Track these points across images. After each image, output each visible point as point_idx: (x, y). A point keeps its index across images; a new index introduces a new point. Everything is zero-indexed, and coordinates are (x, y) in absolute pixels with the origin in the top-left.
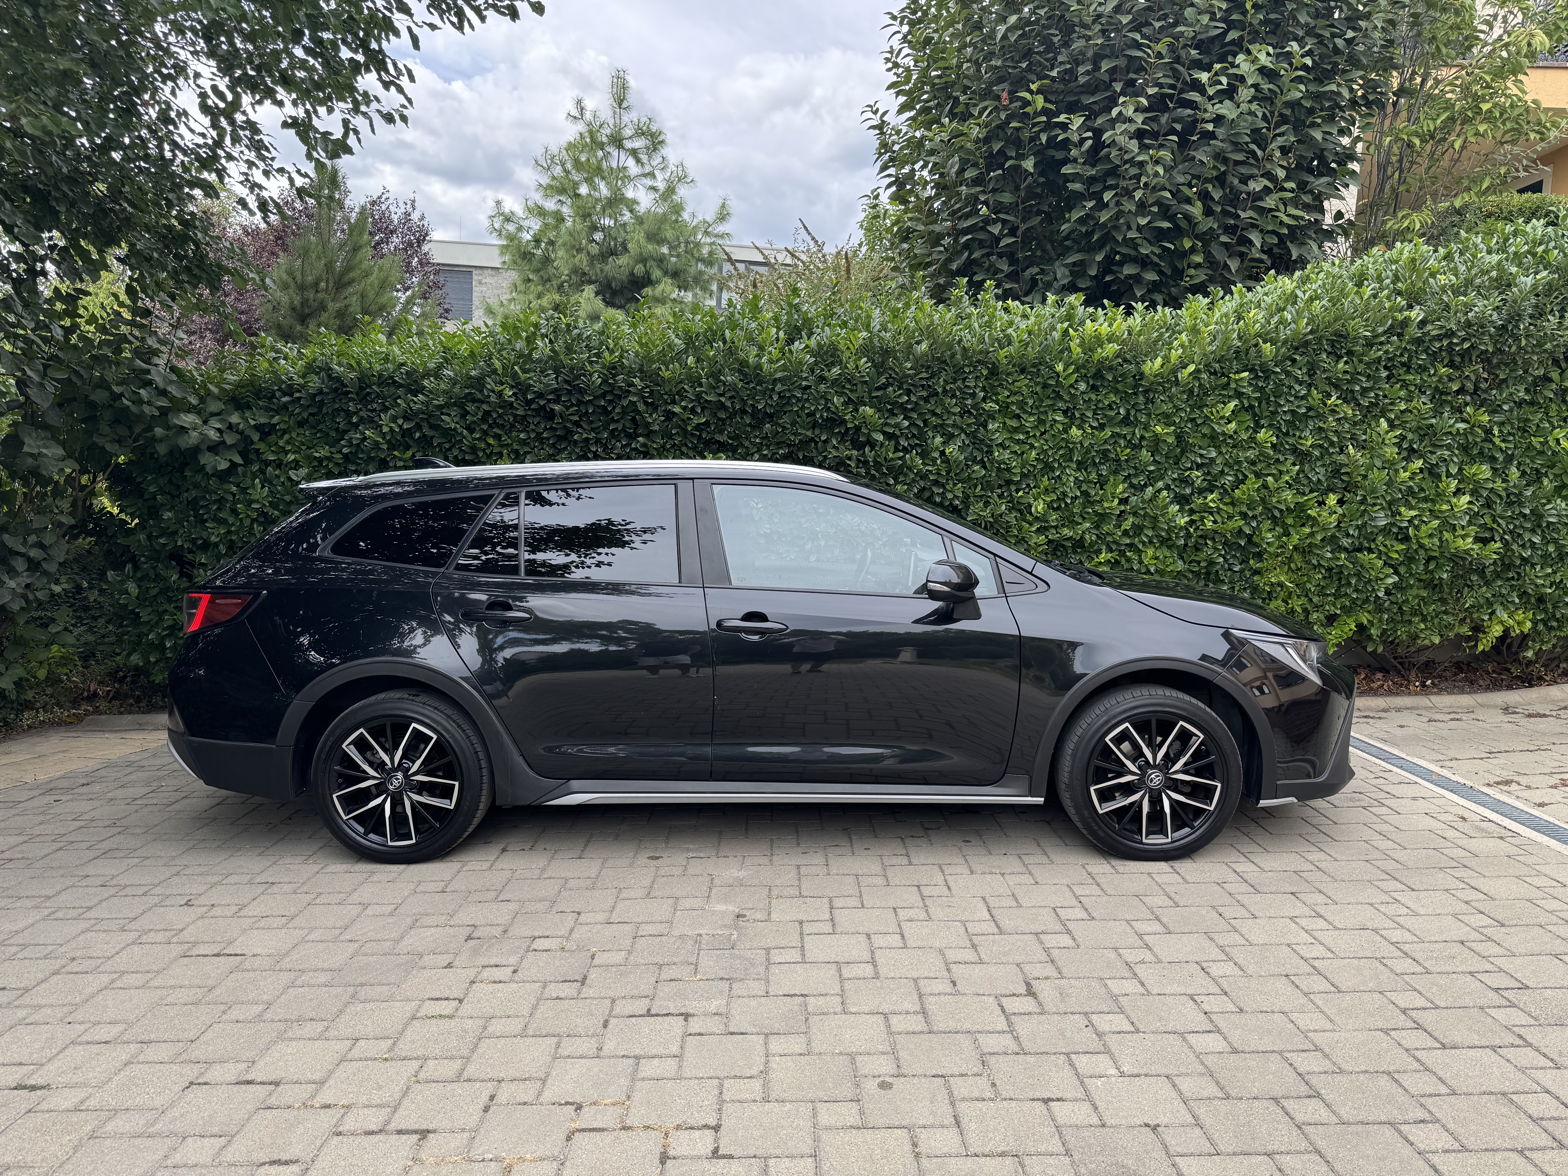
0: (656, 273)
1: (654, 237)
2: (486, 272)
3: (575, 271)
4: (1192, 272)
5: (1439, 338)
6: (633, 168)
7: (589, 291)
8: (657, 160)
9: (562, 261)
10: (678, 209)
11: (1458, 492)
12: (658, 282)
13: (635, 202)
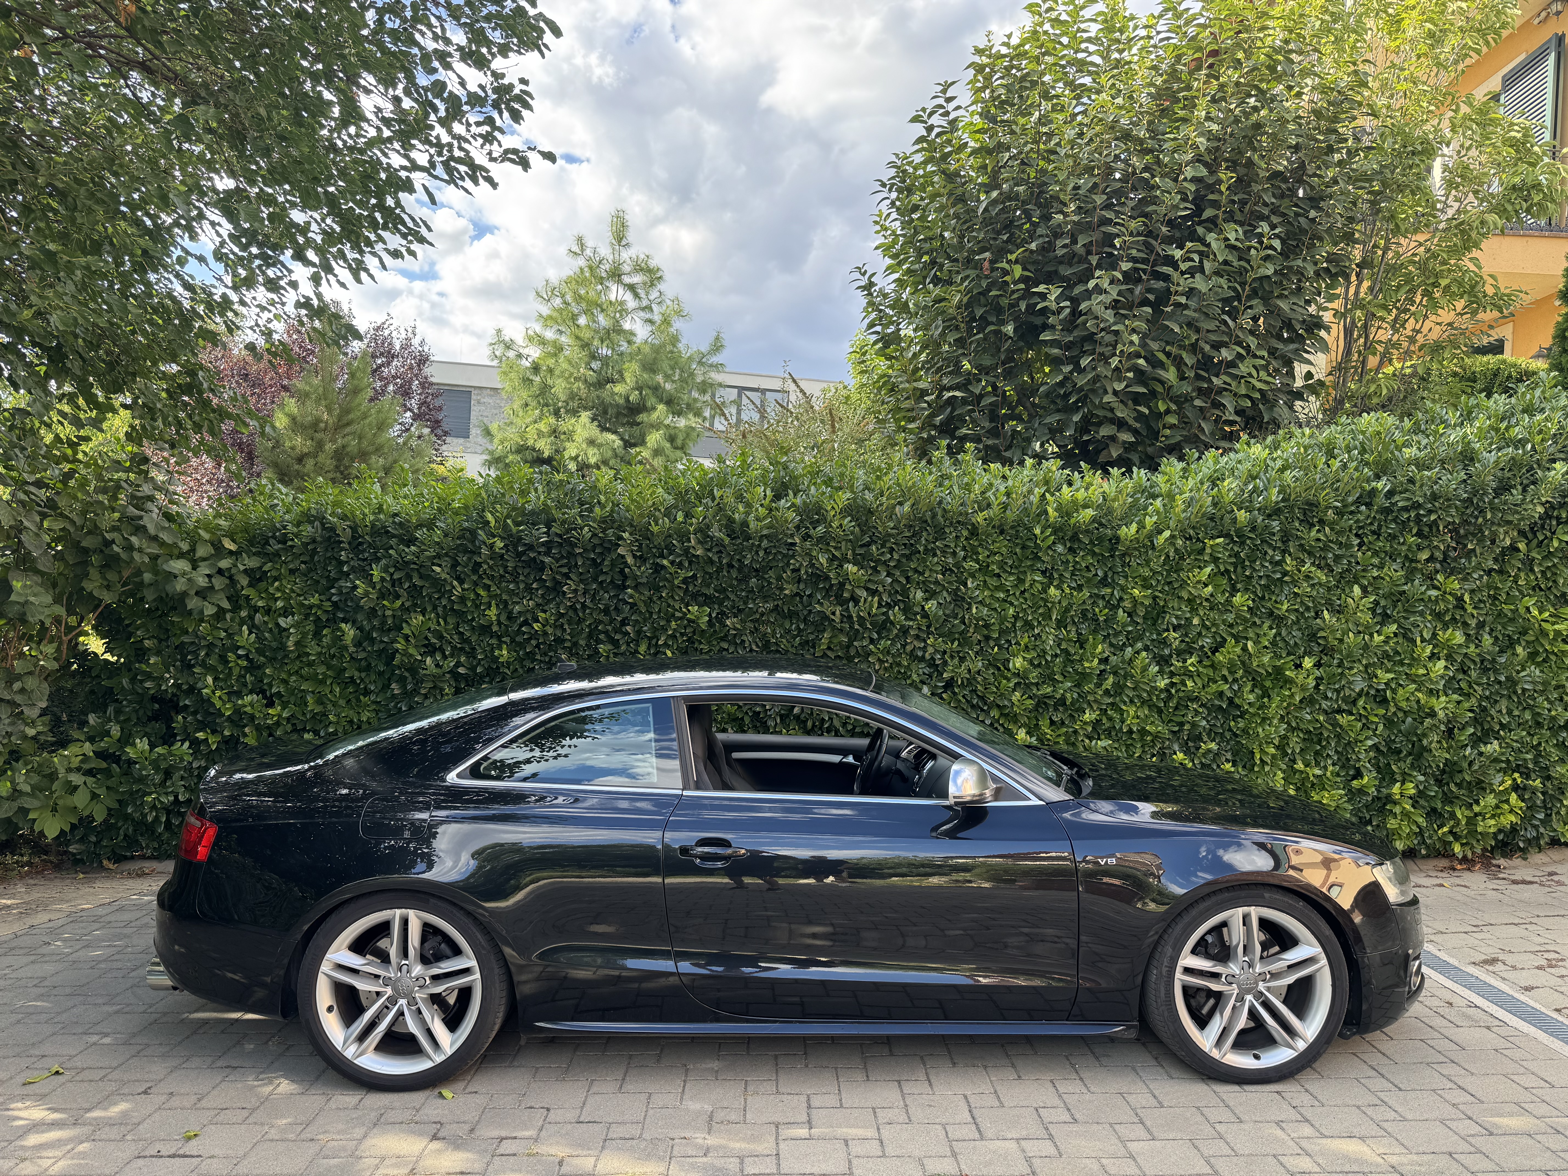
0: (651, 401)
1: (650, 367)
2: (485, 392)
3: (572, 396)
4: (1168, 432)
5: (1405, 509)
6: (631, 303)
7: (585, 416)
8: (654, 295)
9: (560, 388)
10: (675, 340)
11: (1433, 657)
12: (654, 409)
13: (632, 334)
